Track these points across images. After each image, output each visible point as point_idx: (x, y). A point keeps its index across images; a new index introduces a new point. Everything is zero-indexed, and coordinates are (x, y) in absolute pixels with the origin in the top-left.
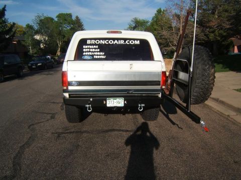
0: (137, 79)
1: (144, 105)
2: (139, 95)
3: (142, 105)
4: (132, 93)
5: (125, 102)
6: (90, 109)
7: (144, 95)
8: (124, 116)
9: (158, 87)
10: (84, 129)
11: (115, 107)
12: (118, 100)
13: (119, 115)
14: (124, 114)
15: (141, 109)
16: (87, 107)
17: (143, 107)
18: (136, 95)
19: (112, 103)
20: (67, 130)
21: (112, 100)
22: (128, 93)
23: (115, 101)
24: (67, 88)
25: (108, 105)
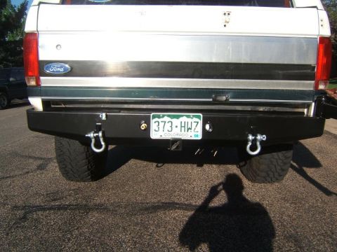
0: (244, 59)
1: (264, 137)
2: (249, 108)
3: (259, 137)
4: (226, 103)
5: (207, 127)
6: (98, 145)
7: (261, 109)
8: (200, 169)
9: (307, 86)
10: (97, 200)
11: (174, 141)
12: (184, 119)
13: (189, 166)
14: (200, 165)
15: (254, 148)
16: (89, 139)
17: (262, 142)
18: (239, 108)
19: (165, 128)
20: (55, 200)
21: (166, 119)
22: (215, 102)
23: (176, 122)
24: (38, 81)
25: (155, 135)
